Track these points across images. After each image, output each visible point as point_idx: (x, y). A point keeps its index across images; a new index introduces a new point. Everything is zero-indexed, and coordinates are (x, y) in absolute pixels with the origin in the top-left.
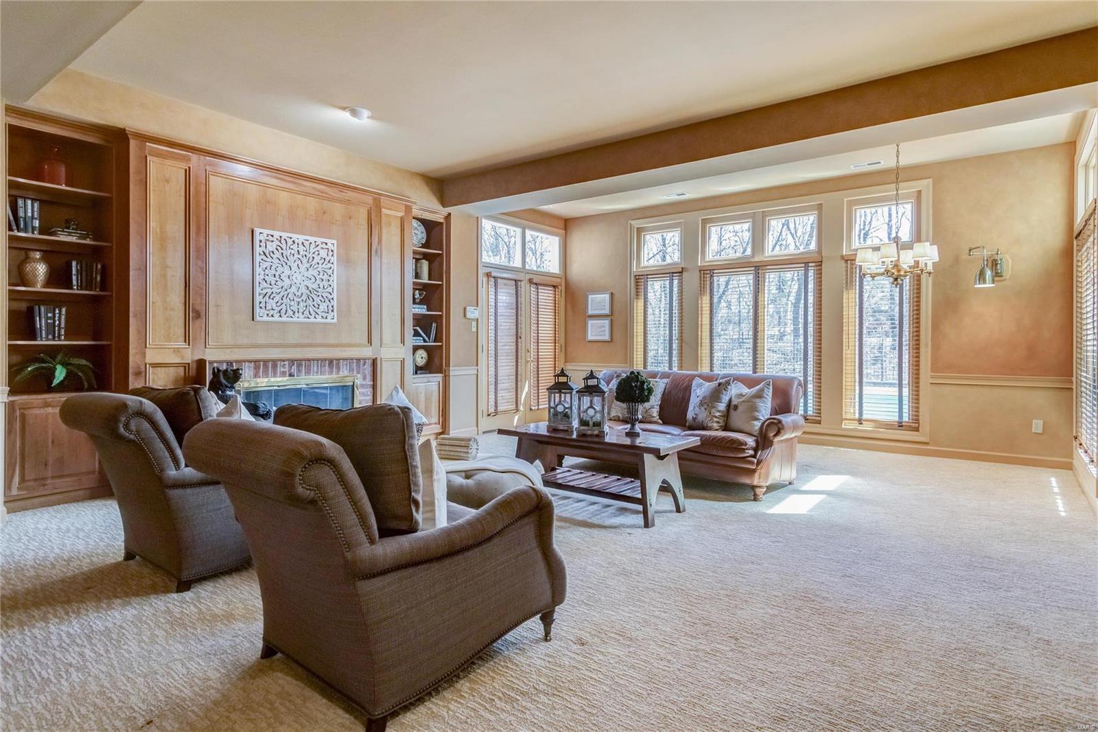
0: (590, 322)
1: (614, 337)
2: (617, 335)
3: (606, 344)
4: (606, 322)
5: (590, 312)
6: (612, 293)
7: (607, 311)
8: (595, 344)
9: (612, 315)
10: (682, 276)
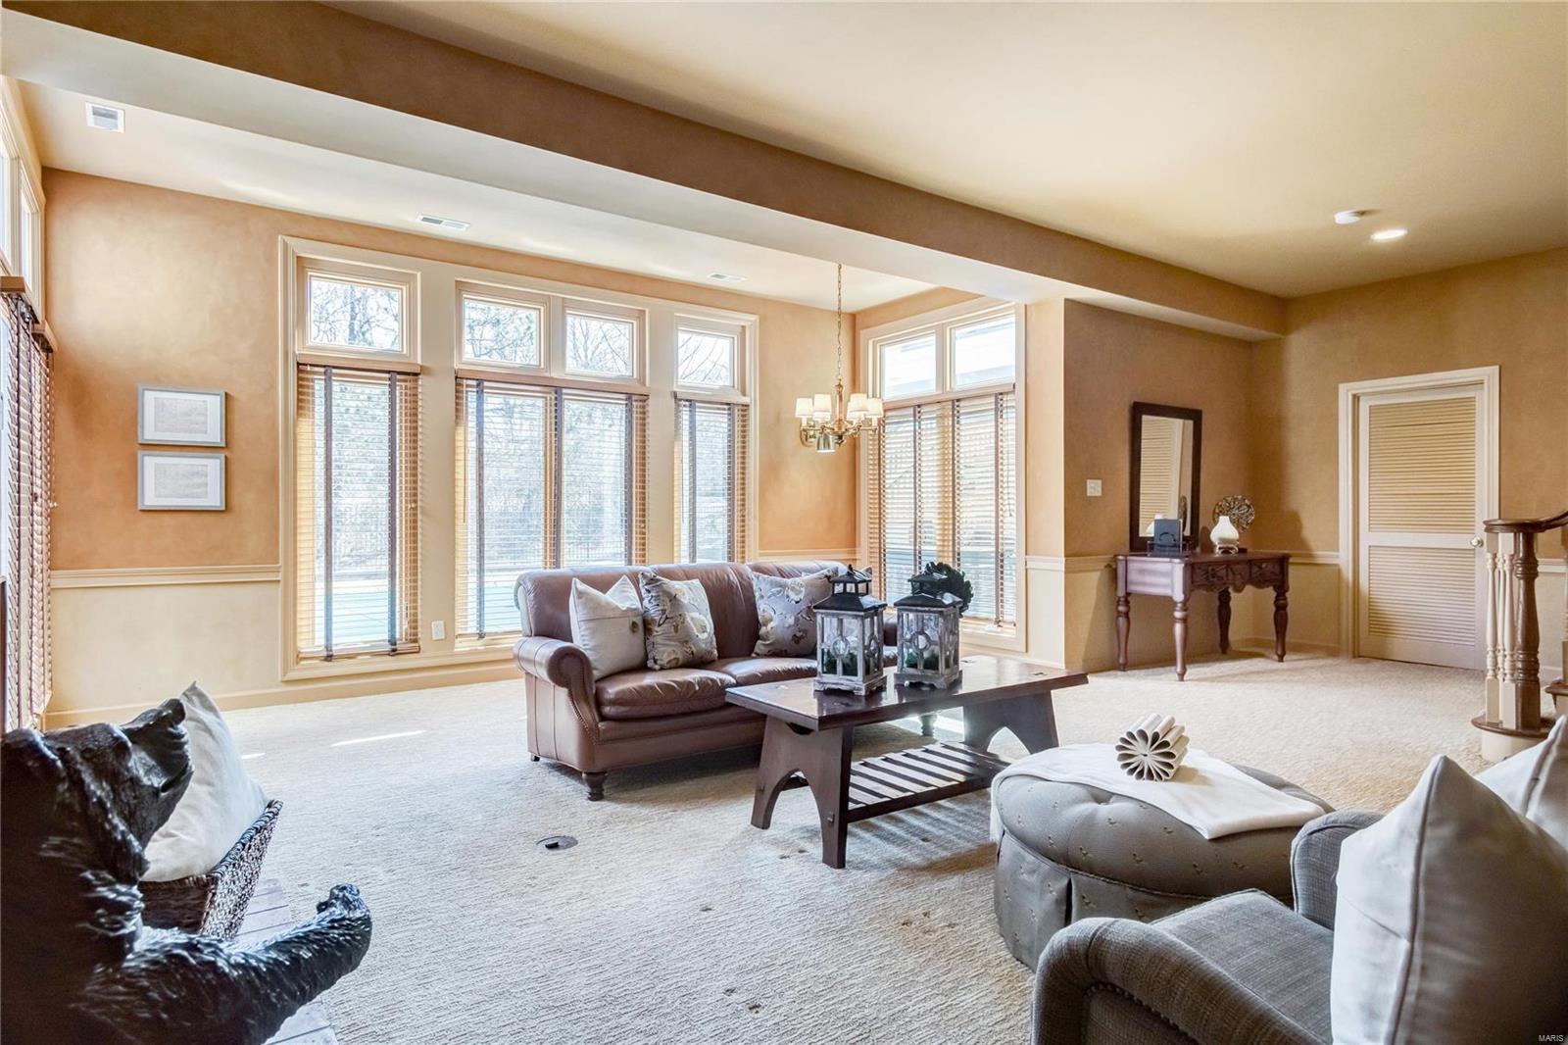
0: (150, 464)
1: (235, 500)
2: (247, 498)
3: (208, 519)
4: (213, 466)
5: (150, 434)
6: (226, 394)
7: (215, 436)
8: (167, 518)
9: (227, 445)
10: (416, 381)
